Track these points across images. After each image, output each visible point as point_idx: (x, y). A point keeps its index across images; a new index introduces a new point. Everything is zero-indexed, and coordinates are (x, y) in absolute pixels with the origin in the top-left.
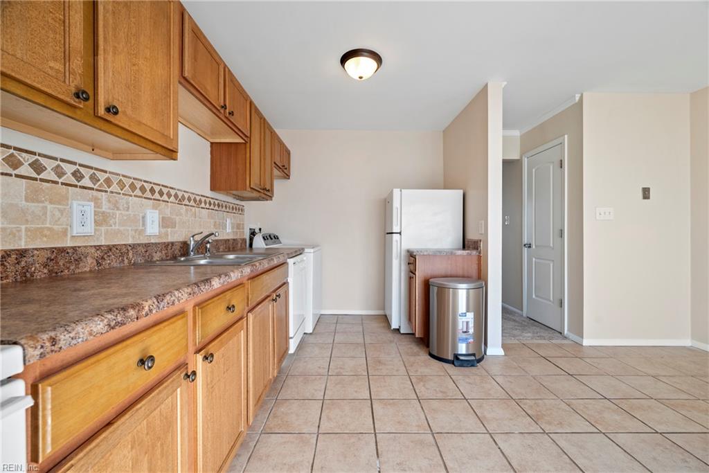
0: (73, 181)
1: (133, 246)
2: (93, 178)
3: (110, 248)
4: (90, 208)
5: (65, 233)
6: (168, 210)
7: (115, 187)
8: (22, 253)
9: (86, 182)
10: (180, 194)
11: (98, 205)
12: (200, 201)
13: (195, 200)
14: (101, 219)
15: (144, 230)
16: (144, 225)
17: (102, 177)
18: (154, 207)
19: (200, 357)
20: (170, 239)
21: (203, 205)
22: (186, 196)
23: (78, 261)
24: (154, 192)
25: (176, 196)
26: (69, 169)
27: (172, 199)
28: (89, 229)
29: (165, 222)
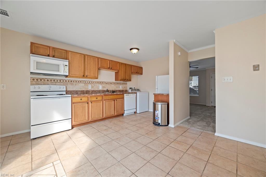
0: (89, 83)
1: (97, 91)
2: (91, 82)
3: (93, 91)
4: (91, 86)
5: (88, 89)
6: (104, 85)
7: (94, 83)
8: (84, 91)
9: (91, 83)
10: (107, 83)
11: (92, 85)
12: (112, 83)
13: (110, 83)
14: (92, 87)
15: (99, 89)
16: (99, 87)
17: (93, 82)
18: (101, 85)
19: (90, 102)
20: (104, 90)
21: (112, 84)
22: (108, 83)
23: (89, 92)
24: (101, 83)
25: (106, 83)
26: (88, 82)
27: (105, 83)
28: (91, 88)
29: (103, 87)
